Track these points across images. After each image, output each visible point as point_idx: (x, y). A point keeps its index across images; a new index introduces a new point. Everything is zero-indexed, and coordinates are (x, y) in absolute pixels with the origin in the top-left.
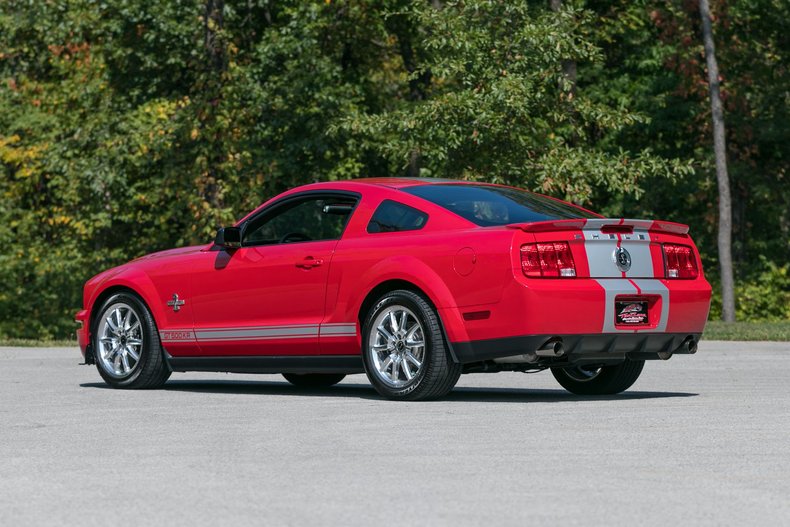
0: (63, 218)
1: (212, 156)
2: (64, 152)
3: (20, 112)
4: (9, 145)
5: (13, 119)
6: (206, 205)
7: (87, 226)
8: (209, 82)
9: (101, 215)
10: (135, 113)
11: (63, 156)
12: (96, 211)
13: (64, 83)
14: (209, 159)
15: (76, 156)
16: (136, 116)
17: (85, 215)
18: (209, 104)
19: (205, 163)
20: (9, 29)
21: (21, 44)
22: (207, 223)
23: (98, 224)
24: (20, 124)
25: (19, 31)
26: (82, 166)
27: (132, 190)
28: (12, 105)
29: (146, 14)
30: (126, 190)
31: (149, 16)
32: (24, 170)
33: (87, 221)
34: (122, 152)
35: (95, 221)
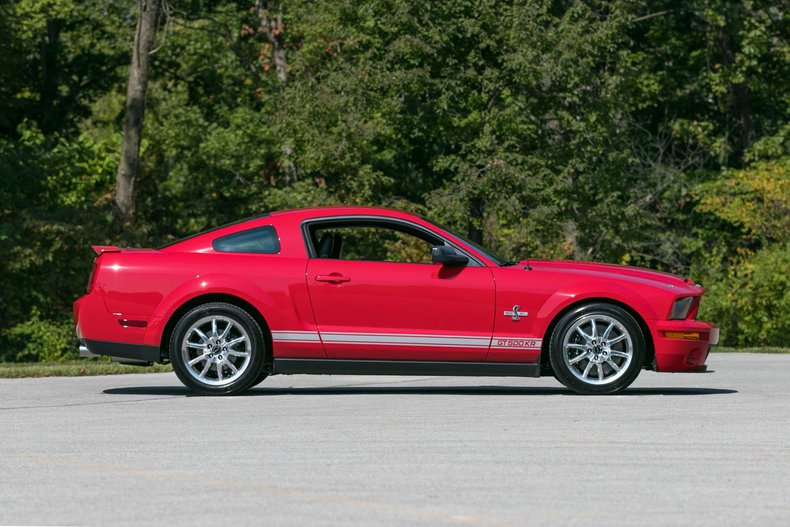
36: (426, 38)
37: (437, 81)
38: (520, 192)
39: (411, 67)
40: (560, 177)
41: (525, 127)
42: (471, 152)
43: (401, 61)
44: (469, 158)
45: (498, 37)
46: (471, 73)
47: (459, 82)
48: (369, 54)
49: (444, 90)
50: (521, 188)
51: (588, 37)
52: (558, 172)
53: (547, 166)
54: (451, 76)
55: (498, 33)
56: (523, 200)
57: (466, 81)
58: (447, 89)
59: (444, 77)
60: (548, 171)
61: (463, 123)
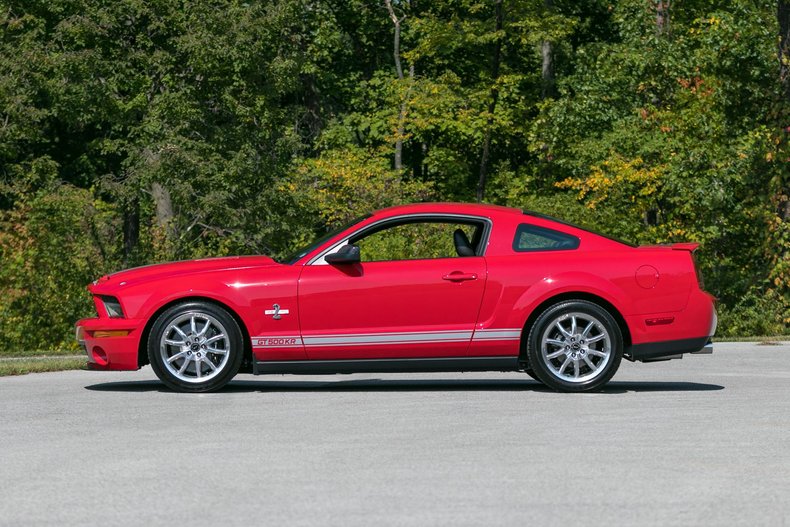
0: (679, 231)
1: (786, 177)
2: (681, 172)
3: (648, 138)
4: (634, 167)
5: (643, 144)
6: (778, 220)
7: (701, 238)
8: (783, 111)
9: (712, 228)
10: (745, 137)
11: (679, 176)
12: (708, 224)
13: (683, 112)
14: (783, 179)
15: (691, 176)
16: (746, 141)
17: (699, 228)
18: (783, 130)
19: (778, 183)
20: (639, 65)
21: (650, 78)
22: (781, 235)
23: (709, 236)
24: (646, 148)
25: (647, 68)
26: (695, 184)
27: (739, 207)
28: (640, 132)
29: (752, 52)
30: (733, 207)
31: (755, 55)
32: (646, 189)
33: (699, 233)
34: (730, 173)
35: (706, 233)
36: (95, 19)
37: (106, 62)
38: (194, 177)
39: (79, 48)
40: (232, 163)
41: (194, 111)
42: (138, 136)
43: (69, 42)
44: (137, 142)
45: (169, 19)
46: (141, 54)
47: (129, 64)
48: (34, 34)
49: (114, 72)
50: (194, 174)
51: (262, 20)
52: (230, 158)
53: (218, 151)
54: (120, 58)
55: (168, 15)
56: (196, 185)
57: (135, 63)
58: (117, 71)
59: (114, 59)
60: (219, 156)
61: (129, 106)
